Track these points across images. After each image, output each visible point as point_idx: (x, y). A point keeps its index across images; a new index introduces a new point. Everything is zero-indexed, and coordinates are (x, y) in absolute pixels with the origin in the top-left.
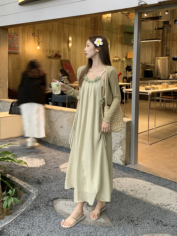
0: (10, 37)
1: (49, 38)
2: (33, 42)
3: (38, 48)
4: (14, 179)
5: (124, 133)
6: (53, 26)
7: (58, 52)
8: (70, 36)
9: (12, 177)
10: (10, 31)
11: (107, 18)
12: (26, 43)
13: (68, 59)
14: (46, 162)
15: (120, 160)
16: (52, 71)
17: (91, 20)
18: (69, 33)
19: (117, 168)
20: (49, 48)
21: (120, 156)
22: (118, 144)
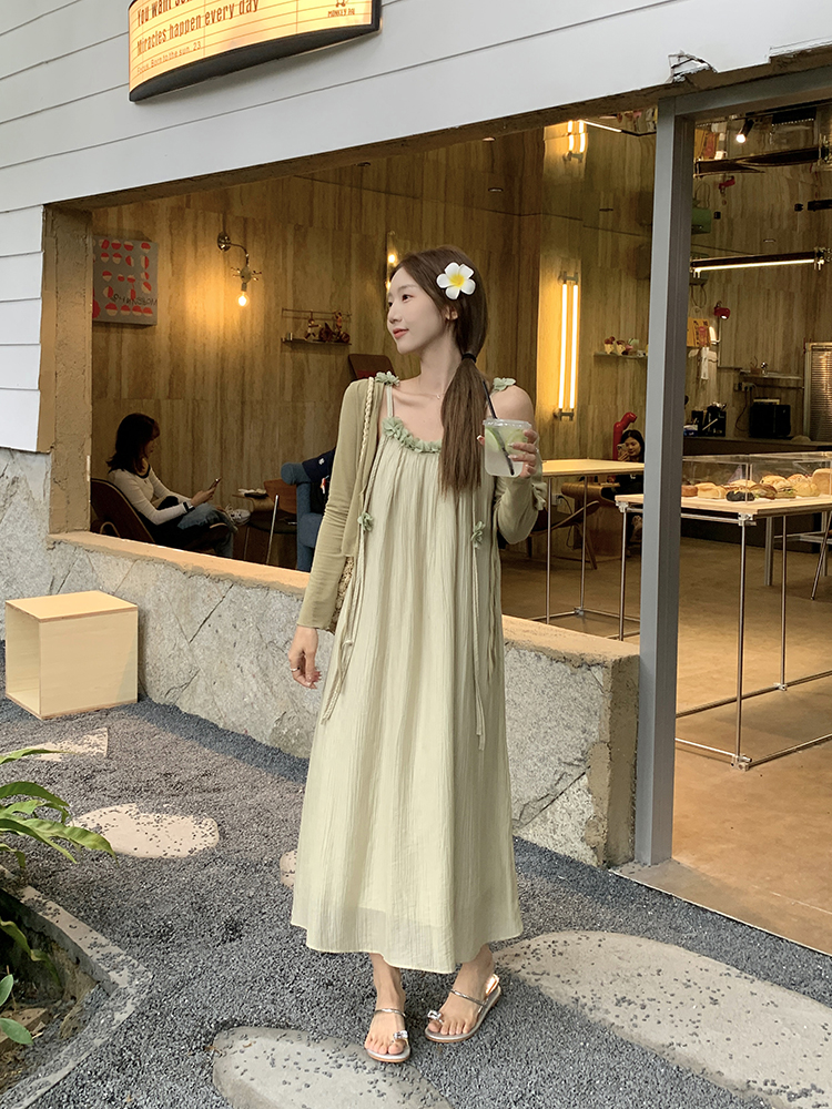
0: (116, 251)
1: (296, 255)
2: (221, 273)
3: (243, 301)
4: (52, 911)
5: (603, 717)
6: (315, 200)
7: (337, 316)
8: (390, 244)
9: (44, 904)
10: (115, 226)
11: (565, 160)
12: (189, 282)
13: (380, 353)
14: (223, 834)
15: (583, 840)
16: (309, 405)
17: (493, 172)
18: (387, 231)
19: (562, 881)
20: (296, 301)
21: (581, 824)
22: (570, 764)
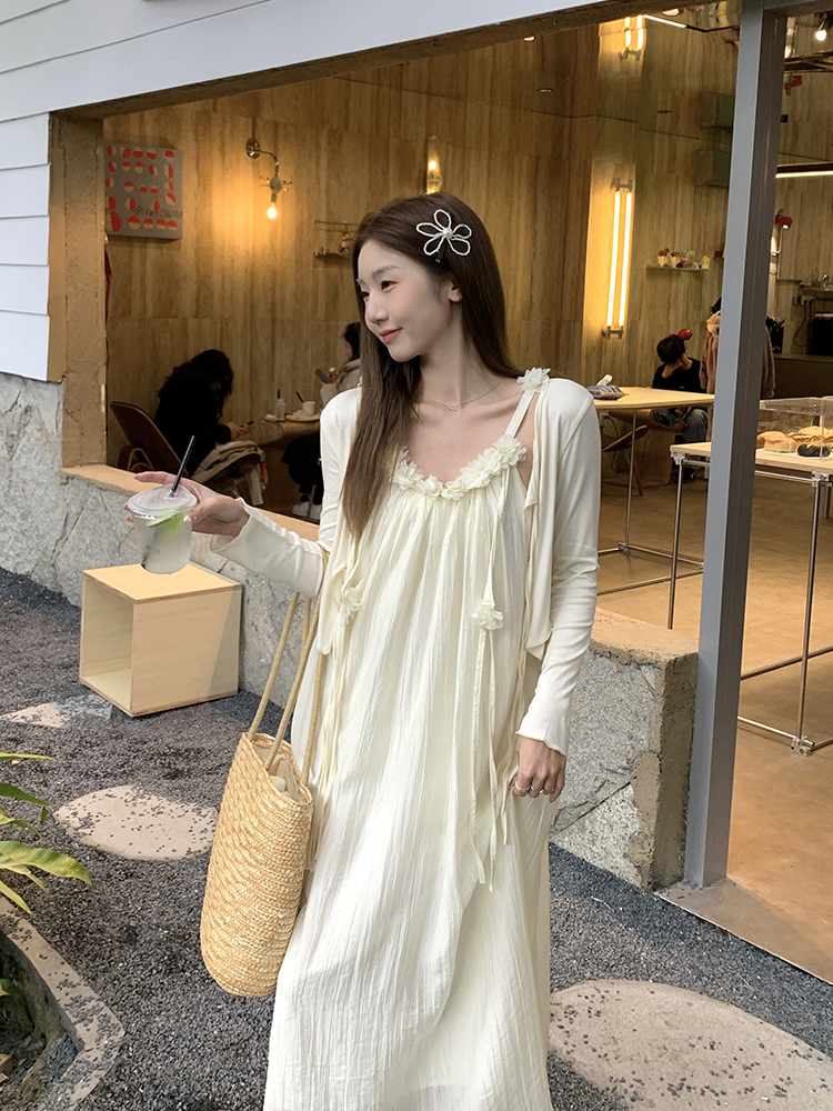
0: (139, 160)
1: (329, 165)
2: (250, 183)
3: (272, 213)
5: (653, 725)
6: (351, 104)
8: (431, 150)
10: (137, 131)
11: (621, 57)
12: (216, 192)
15: (625, 856)
18: (428, 135)
20: (329, 212)
21: (624, 839)
22: (613, 772)
